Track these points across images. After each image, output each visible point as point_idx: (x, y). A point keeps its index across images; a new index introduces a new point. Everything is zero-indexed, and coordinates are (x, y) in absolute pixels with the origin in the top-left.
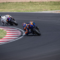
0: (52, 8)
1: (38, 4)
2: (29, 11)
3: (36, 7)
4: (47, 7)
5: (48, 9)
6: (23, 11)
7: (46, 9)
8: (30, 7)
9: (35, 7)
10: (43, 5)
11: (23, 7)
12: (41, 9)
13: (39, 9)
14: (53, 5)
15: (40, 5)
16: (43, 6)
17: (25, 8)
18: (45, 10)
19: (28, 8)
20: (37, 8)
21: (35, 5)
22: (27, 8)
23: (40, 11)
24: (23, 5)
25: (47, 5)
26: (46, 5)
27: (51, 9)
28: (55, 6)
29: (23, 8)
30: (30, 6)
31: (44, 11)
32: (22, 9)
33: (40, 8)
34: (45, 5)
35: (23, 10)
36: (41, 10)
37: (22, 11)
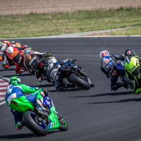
0: (83, 27)
1: (49, 19)
2: (30, 35)
3: (45, 25)
4: (70, 25)
5: (72, 29)
6: (15, 36)
7: (67, 29)
8: (32, 26)
9: (43, 25)
10: (60, 21)
11: (15, 26)
12: (58, 30)
13: (51, 29)
14: (85, 18)
15: (54, 21)
16: (60, 23)
17: (20, 29)
18: (67, 31)
19: (27, 29)
20: (48, 28)
21: (42, 20)
22: (24, 29)
23: (56, 35)
24: (14, 22)
25: (71, 20)
26: (69, 19)
27: (81, 30)
28: (89, 22)
29: (14, 29)
30: (32, 24)
31: (65, 33)
32: (12, 32)
33: (55, 28)
34: (66, 20)
35: (16, 33)
36: (57, 33)
37: (12, 36)
